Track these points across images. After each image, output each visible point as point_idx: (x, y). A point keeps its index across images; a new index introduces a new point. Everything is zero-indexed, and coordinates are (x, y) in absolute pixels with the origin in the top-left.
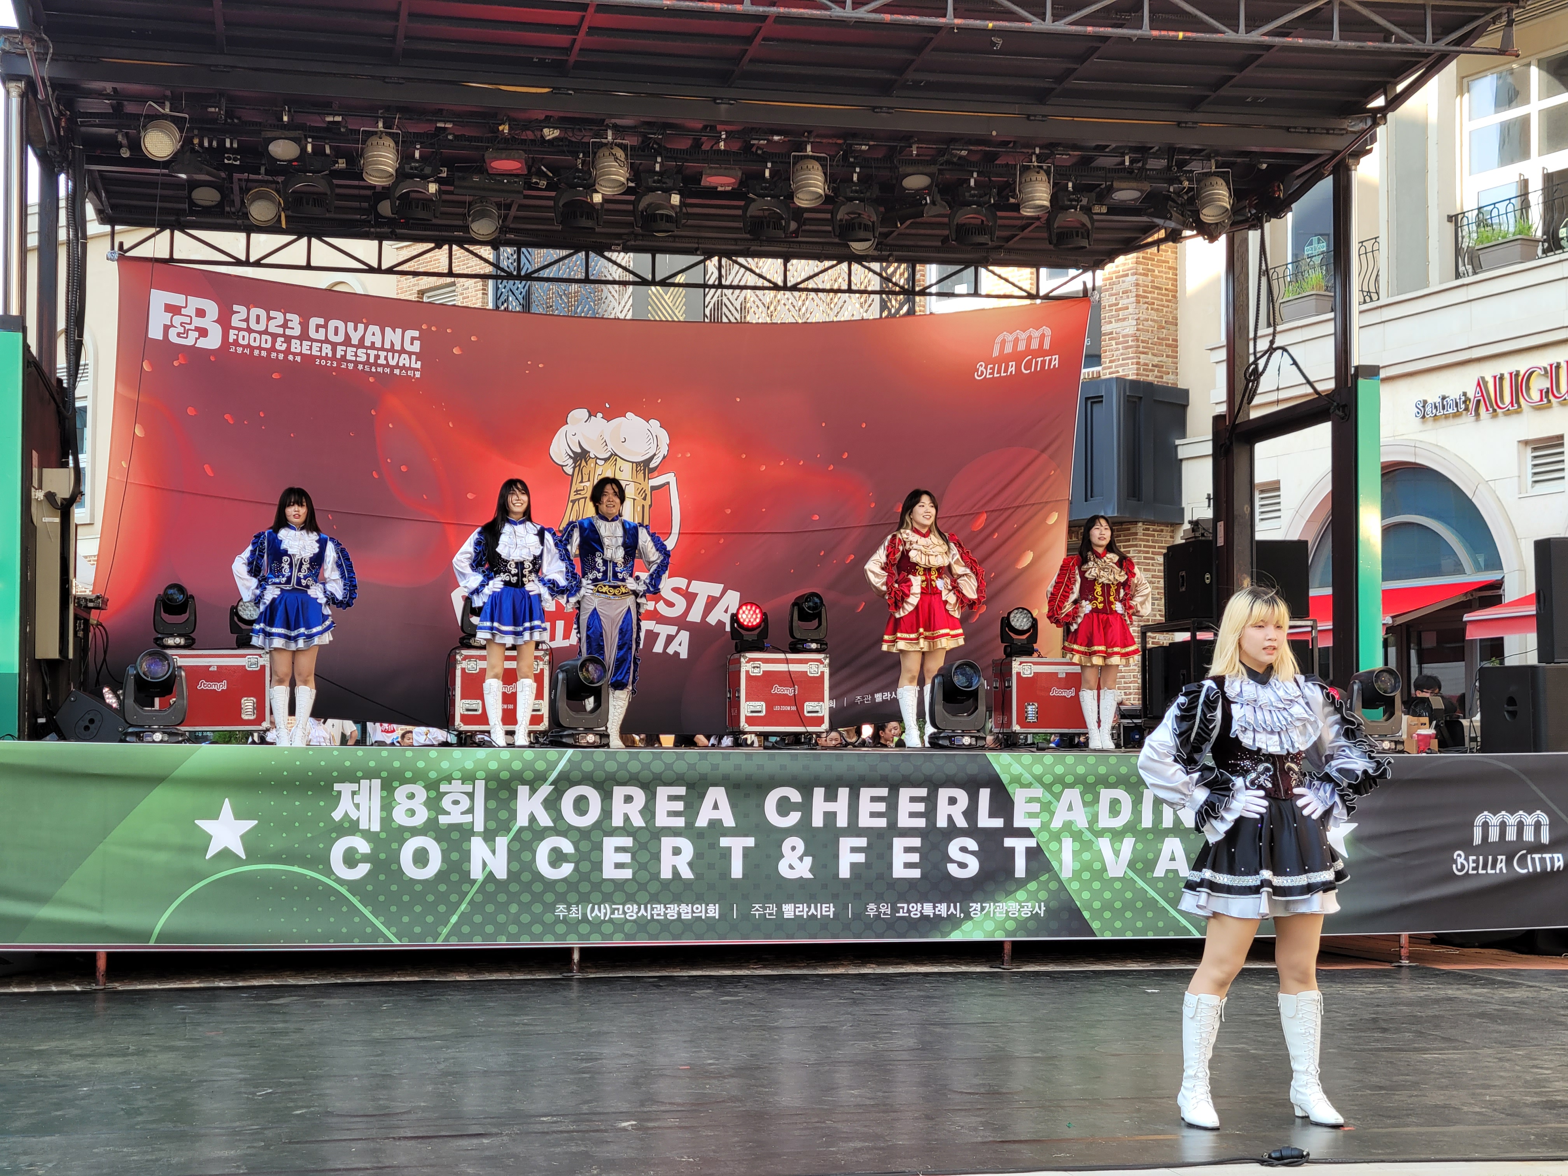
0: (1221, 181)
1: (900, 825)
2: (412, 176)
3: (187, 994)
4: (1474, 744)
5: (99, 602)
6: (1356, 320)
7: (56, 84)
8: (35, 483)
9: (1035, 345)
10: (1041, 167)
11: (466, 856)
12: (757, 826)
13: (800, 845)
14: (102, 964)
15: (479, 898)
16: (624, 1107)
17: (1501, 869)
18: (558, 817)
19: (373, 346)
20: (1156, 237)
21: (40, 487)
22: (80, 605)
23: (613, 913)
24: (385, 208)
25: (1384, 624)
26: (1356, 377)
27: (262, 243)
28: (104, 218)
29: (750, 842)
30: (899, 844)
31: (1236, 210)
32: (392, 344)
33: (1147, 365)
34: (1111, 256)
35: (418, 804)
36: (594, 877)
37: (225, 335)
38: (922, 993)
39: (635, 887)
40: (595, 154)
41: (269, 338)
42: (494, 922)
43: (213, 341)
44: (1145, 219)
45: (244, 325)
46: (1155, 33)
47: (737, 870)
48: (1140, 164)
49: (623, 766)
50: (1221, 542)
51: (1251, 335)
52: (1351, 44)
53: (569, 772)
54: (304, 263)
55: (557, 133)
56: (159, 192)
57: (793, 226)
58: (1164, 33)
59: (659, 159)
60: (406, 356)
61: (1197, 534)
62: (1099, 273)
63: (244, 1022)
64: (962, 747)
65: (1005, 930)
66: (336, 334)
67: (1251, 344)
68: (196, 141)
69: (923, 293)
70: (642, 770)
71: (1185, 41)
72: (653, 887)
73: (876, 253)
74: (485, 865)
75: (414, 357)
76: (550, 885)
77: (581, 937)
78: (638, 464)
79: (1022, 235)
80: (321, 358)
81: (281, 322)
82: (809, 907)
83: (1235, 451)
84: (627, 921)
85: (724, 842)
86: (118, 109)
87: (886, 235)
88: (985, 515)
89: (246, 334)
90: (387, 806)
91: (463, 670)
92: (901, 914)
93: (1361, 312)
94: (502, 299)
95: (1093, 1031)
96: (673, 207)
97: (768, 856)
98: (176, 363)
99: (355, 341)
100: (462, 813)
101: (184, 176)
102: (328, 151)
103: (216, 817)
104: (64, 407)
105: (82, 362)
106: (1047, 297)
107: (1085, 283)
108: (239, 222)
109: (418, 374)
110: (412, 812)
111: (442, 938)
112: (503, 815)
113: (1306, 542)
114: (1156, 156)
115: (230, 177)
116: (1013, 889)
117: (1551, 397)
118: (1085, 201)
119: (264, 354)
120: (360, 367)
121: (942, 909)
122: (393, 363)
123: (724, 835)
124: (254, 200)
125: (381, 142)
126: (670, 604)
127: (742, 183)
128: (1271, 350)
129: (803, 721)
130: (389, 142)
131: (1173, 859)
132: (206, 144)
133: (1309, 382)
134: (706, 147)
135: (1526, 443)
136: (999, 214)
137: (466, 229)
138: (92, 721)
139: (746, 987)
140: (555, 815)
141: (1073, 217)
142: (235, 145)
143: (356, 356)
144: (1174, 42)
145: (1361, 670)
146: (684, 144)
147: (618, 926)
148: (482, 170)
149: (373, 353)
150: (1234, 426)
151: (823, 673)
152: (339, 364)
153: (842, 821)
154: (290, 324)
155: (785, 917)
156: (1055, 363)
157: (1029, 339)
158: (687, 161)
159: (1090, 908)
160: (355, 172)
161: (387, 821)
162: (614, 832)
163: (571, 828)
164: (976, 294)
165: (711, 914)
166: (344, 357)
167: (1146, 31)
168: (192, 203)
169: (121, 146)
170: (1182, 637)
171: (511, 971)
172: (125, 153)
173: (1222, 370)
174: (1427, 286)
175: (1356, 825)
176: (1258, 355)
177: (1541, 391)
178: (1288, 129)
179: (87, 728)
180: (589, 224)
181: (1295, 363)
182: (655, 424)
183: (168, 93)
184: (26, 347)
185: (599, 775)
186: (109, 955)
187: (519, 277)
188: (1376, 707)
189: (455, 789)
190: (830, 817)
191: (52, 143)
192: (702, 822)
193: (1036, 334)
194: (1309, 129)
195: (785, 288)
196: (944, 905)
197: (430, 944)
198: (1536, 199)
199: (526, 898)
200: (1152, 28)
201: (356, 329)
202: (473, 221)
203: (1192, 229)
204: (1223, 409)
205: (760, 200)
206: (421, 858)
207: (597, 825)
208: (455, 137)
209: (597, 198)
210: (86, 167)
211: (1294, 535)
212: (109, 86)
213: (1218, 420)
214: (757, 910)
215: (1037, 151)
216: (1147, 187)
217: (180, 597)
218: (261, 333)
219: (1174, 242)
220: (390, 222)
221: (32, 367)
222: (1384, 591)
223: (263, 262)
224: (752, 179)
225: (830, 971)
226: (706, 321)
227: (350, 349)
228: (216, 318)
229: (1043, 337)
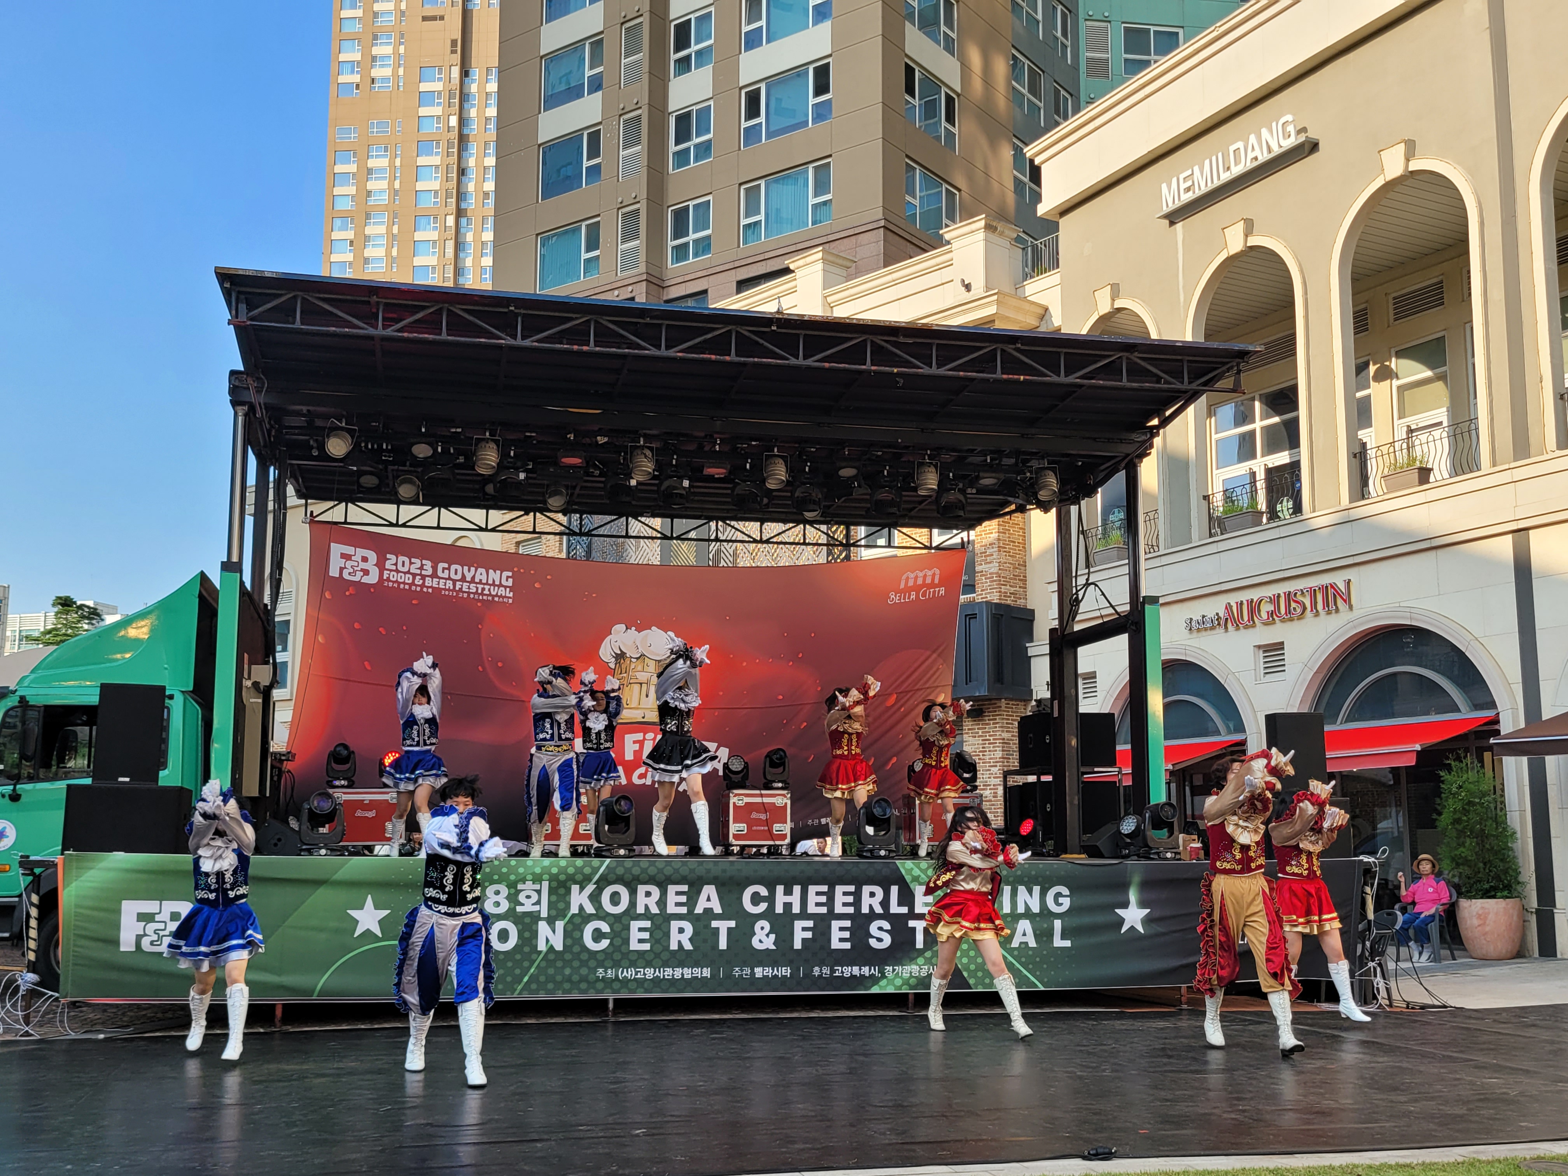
0: (1051, 473)
1: (836, 912)
2: (509, 468)
3: (336, 1034)
5: (289, 756)
6: (1143, 565)
7: (268, 407)
8: (246, 675)
10: (931, 463)
11: (535, 934)
12: (737, 913)
14: (279, 1012)
16: (638, 1118)
20: (1009, 509)
21: (249, 678)
22: (276, 758)
23: (636, 974)
24: (490, 489)
25: (1166, 770)
26: (1143, 603)
27: (408, 512)
28: (300, 494)
30: (835, 925)
31: (1062, 492)
32: (494, 581)
33: (1006, 593)
34: (979, 521)
35: (502, 898)
38: (852, 1031)
39: (652, 956)
40: (631, 453)
41: (411, 577)
42: (554, 981)
44: (1002, 497)
46: (1005, 376)
48: (997, 462)
49: (644, 871)
50: (1056, 714)
51: (1074, 574)
52: (1135, 385)
53: (607, 875)
54: (436, 525)
55: (606, 439)
56: (337, 478)
57: (765, 501)
58: (1010, 376)
59: (675, 457)
60: (503, 589)
61: (1040, 709)
62: (972, 533)
63: (375, 1055)
64: (880, 857)
65: (909, 985)
66: (456, 573)
67: (1074, 579)
68: (363, 445)
69: (854, 545)
70: (658, 873)
71: (1025, 382)
73: (822, 519)
74: (547, 940)
75: (508, 589)
76: (593, 954)
77: (614, 991)
79: (922, 506)
80: (445, 589)
81: (419, 566)
82: (773, 970)
83: (1065, 652)
84: (646, 979)
86: (310, 423)
87: (829, 507)
88: (895, 694)
89: (395, 574)
92: (837, 974)
93: (1146, 559)
94: (572, 547)
95: (969, 1059)
96: (684, 488)
97: (745, 934)
98: (347, 593)
100: (533, 904)
101: (355, 468)
102: (452, 451)
103: (362, 909)
104: (268, 623)
105: (281, 591)
106: (937, 547)
107: (962, 538)
108: (392, 498)
110: (498, 905)
111: (517, 992)
112: (561, 905)
113: (1113, 714)
114: (1008, 456)
115: (386, 468)
116: (915, 955)
117: (1275, 617)
118: (961, 485)
120: (472, 596)
121: (866, 971)
124: (399, 486)
125: (487, 445)
127: (730, 473)
128: (1087, 585)
129: (772, 837)
130: (493, 445)
131: (1024, 934)
132: (370, 446)
133: (1112, 606)
134: (707, 448)
136: (904, 493)
137: (545, 502)
138: (279, 840)
139: (729, 1027)
140: (597, 905)
141: (953, 496)
142: (389, 447)
143: (469, 588)
144: (1018, 382)
145: (1152, 803)
146: (692, 447)
148: (556, 463)
150: (1064, 636)
151: (786, 804)
152: (457, 594)
153: (796, 909)
154: (425, 567)
155: (757, 976)
156: (942, 592)
158: (694, 458)
159: (967, 969)
160: (470, 465)
162: (639, 917)
163: (609, 914)
164: (889, 545)
165: (704, 975)
167: (999, 375)
168: (360, 485)
169: (312, 448)
170: (1030, 779)
171: (566, 1016)
172: (315, 453)
173: (1055, 598)
174: (1191, 542)
175: (1149, 910)
176: (1079, 588)
177: (1268, 612)
178: (1095, 439)
179: (276, 845)
180: (628, 499)
181: (1103, 594)
183: (345, 413)
184: (242, 583)
185: (628, 877)
186: (284, 1006)
187: (581, 534)
188: (1161, 829)
189: (528, 887)
190: (788, 906)
191: (265, 446)
194: (1109, 439)
195: (761, 541)
196: (867, 968)
197: (508, 997)
198: (1261, 485)
199: (576, 964)
200: (1002, 373)
201: (469, 571)
202: (549, 497)
203: (1033, 504)
204: (1055, 624)
205: (743, 484)
206: (504, 936)
207: (626, 912)
208: (538, 442)
209: (633, 483)
210: (289, 462)
211: (1106, 710)
212: (304, 409)
213: (1052, 631)
214: (736, 972)
215: (929, 452)
216: (1002, 476)
217: (345, 752)
218: (405, 573)
219: (1021, 512)
220: (493, 498)
221: (246, 598)
222: (1167, 748)
223: (408, 524)
224: (736, 471)
225: (788, 1015)
226: (711, 563)
227: (465, 584)
228: (375, 562)
229: (934, 575)
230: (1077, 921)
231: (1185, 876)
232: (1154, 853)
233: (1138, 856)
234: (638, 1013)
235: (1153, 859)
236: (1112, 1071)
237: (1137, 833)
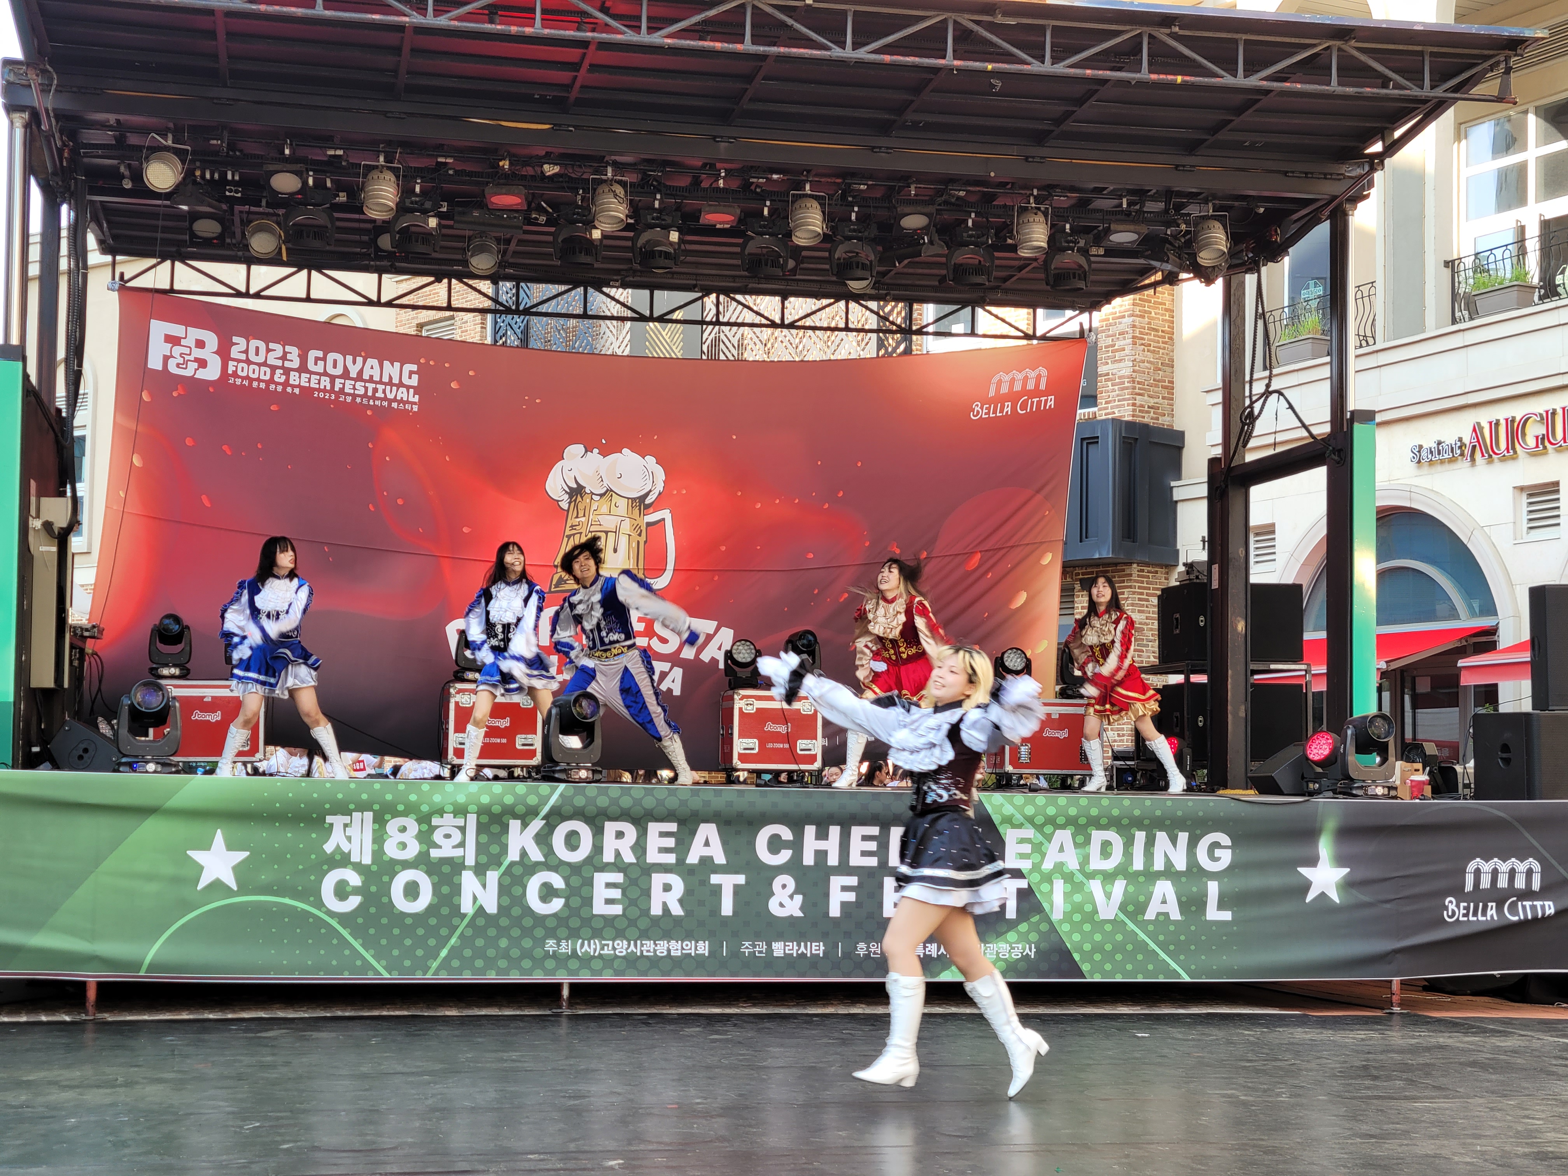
0: (1218, 225)
2: (412, 211)
3: (175, 1025)
4: (1467, 791)
5: (95, 632)
6: (1352, 364)
7: (60, 116)
8: (33, 512)
9: (1031, 386)
10: (1039, 209)
11: (457, 890)
12: (748, 863)
13: (790, 882)
14: (92, 993)
15: (469, 932)
16: (612, 1145)
17: (1492, 916)
18: (549, 851)
19: (371, 380)
20: (1152, 279)
21: (38, 516)
22: (75, 634)
23: (602, 949)
24: (385, 242)
25: (1378, 669)
26: (1351, 421)
27: (263, 275)
28: (105, 248)
29: (741, 879)
31: (1233, 253)
32: (391, 378)
33: (1142, 406)
34: (1108, 297)
35: (410, 838)
36: (584, 913)
37: (225, 367)
39: (625, 923)
40: (594, 190)
41: (268, 370)
42: (484, 956)
43: (212, 373)
44: (1142, 261)
45: (243, 357)
46: (1154, 77)
47: (727, 908)
48: (1138, 207)
49: (615, 801)
50: (1215, 585)
51: (1247, 378)
52: (1350, 90)
53: (561, 807)
54: (304, 296)
55: (557, 169)
56: (160, 223)
57: (791, 264)
58: (1162, 77)
59: (658, 197)
60: (404, 390)
61: (1192, 577)
62: (1095, 314)
63: (232, 1055)
66: (335, 366)
67: (1247, 387)
68: (198, 173)
69: (920, 332)
70: (634, 805)
71: (1184, 86)
72: (643, 923)
73: (873, 292)
74: (475, 899)
75: (411, 391)
76: (540, 920)
77: (571, 972)
78: (634, 500)
79: (1019, 275)
80: (319, 390)
81: (280, 354)
82: (799, 946)
83: (1230, 494)
84: (616, 957)
85: (715, 879)
86: (121, 141)
87: (884, 274)
88: (979, 555)
89: (245, 366)
90: (379, 839)
91: (457, 703)
93: (1357, 356)
94: (501, 333)
95: (1082, 1075)
96: (671, 244)
97: (758, 894)
98: (175, 394)
99: (353, 374)
100: (454, 847)
101: (185, 208)
102: (329, 184)
103: (209, 849)
104: (63, 437)
105: (81, 391)
106: (1044, 338)
107: (1081, 324)
108: (240, 253)
109: (415, 408)
110: (403, 846)
111: (431, 971)
112: (495, 849)
113: (1300, 586)
114: (1154, 199)
115: (232, 209)
116: (1005, 929)
117: (1547, 443)
118: (1082, 243)
119: (263, 385)
120: (358, 400)
122: (390, 396)
123: (715, 872)
124: (253, 234)
125: (382, 176)
126: (664, 641)
127: (740, 221)
128: (1267, 393)
129: (796, 759)
130: (390, 176)
131: (1164, 902)
132: (208, 176)
133: (1304, 426)
134: (705, 184)
135: (1522, 489)
136: (996, 254)
137: (465, 263)
138: (84, 750)
139: (735, 1025)
140: (546, 850)
141: (1070, 259)
142: (237, 178)
143: (354, 389)
144: (1173, 85)
145: (1355, 715)
146: (683, 181)
147: (608, 961)
148: (482, 205)
149: (371, 386)
150: (1229, 469)
152: (337, 397)
153: (833, 860)
154: (289, 356)
155: (775, 955)
156: (1051, 403)
157: (1026, 379)
158: (686, 198)
159: (1080, 950)
160: (356, 206)
161: (378, 854)
162: (605, 868)
163: (562, 863)
164: (973, 333)
165: (700, 952)
166: (342, 390)
167: (1145, 74)
168: (193, 235)
169: (123, 177)
170: (1176, 679)
171: (500, 1006)
172: (127, 185)
173: (1218, 412)
174: (1424, 331)
175: (1348, 870)
176: (1254, 398)
177: (1537, 437)
178: (1285, 173)
179: (80, 757)
180: (588, 260)
181: (1291, 407)
182: (651, 460)
183: (171, 125)
184: (26, 377)
185: (591, 810)
186: (100, 985)
187: (517, 312)
188: (1370, 752)
189: (446, 823)
190: (821, 855)
191: (54, 174)
192: (693, 858)
193: (1033, 374)
194: (1306, 173)
195: (782, 325)
197: (418, 978)
198: (1533, 245)
199: (516, 932)
200: (1150, 72)
201: (354, 362)
202: (472, 256)
203: (1189, 272)
204: (1218, 451)
205: (758, 238)
206: (412, 891)
207: (588, 860)
209: (596, 234)
210: (89, 197)
211: (1289, 579)
212: (112, 118)
213: (1213, 463)
214: (746, 948)
215: (1035, 192)
216: (1145, 229)
217: (176, 628)
218: (259, 365)
219: (1171, 284)
220: (390, 256)
221: (32, 399)
222: (1378, 636)
223: (263, 293)
224: (750, 217)
225: (819, 1011)
226: (704, 357)
227: (348, 382)
228: (215, 349)
229: (1039, 377)
230: (1241, 883)
231: (1403, 822)
232: (1358, 788)
233: (1335, 792)
234: (604, 1004)
235: (1355, 796)
236: (1291, 1096)
237: (1334, 760)
